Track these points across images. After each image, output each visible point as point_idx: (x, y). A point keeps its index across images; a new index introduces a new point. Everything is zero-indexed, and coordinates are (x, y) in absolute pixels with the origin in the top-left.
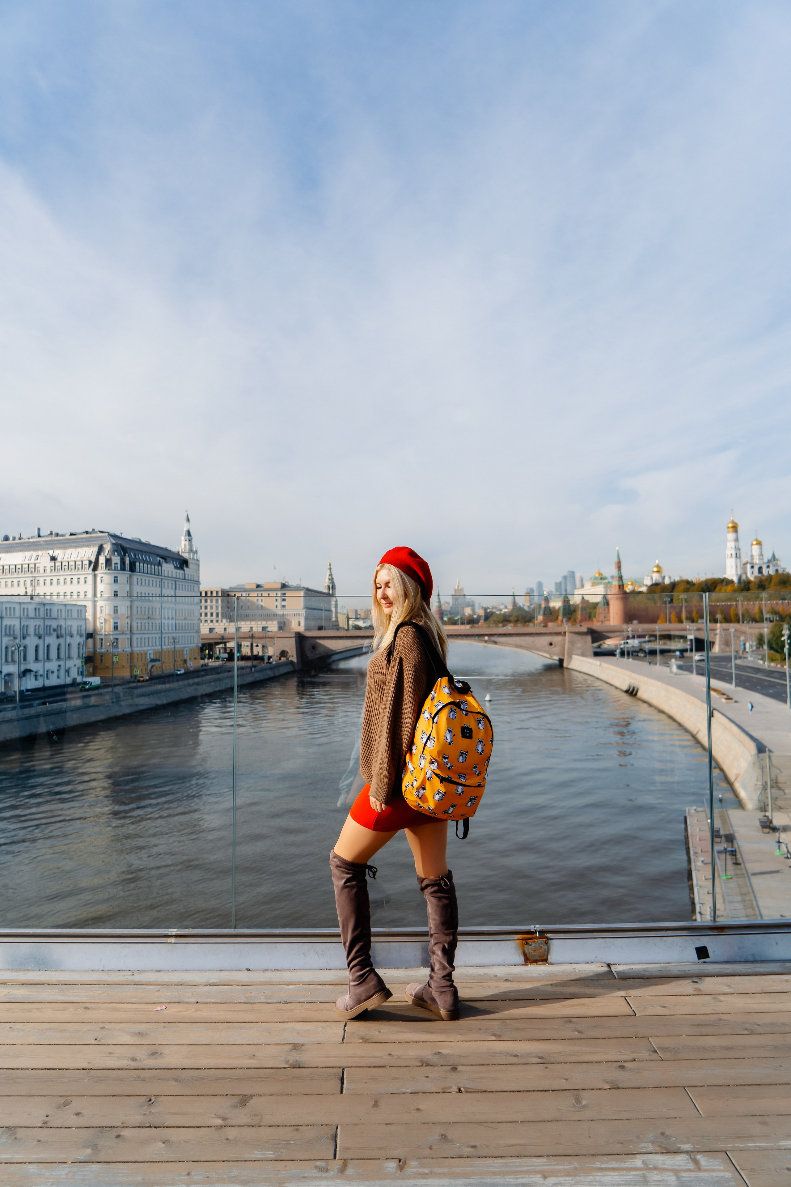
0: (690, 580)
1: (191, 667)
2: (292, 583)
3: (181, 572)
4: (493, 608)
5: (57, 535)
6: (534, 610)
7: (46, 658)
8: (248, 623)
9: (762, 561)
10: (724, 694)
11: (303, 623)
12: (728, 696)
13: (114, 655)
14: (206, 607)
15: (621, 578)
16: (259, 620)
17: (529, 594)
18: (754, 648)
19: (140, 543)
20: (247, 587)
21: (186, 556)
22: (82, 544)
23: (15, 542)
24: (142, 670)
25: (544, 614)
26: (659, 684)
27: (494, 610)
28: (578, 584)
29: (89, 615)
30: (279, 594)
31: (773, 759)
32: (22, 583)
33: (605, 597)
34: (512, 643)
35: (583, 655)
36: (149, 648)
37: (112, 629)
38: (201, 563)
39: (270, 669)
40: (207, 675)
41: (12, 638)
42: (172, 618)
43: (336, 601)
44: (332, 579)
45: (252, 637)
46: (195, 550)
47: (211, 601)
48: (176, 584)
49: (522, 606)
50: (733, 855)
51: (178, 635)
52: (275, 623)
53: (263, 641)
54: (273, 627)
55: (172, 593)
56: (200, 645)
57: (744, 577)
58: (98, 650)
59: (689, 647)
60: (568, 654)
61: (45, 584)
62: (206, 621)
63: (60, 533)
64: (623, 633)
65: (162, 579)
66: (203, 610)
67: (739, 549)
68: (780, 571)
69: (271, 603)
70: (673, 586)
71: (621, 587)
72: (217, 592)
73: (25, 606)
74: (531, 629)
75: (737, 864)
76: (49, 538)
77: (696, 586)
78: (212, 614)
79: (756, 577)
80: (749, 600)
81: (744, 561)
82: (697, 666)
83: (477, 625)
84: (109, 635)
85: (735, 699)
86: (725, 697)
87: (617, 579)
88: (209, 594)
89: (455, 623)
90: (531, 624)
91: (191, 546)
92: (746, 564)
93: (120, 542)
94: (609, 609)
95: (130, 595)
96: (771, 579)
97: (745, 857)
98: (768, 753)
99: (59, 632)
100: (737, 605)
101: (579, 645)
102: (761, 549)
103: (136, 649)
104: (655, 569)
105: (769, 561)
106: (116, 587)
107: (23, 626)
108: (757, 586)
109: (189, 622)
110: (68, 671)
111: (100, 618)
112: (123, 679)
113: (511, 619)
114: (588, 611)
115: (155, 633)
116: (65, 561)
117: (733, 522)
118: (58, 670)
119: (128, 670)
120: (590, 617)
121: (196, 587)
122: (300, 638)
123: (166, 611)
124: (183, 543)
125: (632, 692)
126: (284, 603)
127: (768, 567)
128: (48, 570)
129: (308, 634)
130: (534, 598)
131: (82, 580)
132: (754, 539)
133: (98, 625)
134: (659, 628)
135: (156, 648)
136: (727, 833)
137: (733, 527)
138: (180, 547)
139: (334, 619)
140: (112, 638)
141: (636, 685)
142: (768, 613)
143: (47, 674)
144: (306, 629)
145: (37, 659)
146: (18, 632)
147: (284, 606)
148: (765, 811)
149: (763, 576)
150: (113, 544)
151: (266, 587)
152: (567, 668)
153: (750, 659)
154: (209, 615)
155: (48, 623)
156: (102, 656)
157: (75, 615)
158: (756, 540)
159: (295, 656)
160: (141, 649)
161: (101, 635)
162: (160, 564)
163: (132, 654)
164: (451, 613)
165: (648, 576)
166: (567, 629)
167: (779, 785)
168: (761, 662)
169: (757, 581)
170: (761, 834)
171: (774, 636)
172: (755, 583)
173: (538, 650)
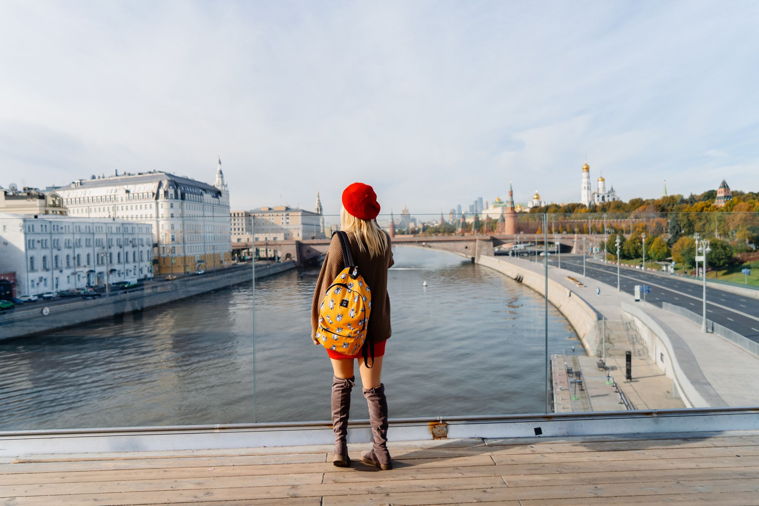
0: (558, 204)
1: (226, 266)
2: (293, 206)
3: (217, 200)
4: (428, 223)
5: (129, 174)
6: (455, 224)
7: (125, 261)
8: (264, 235)
9: (604, 193)
10: (578, 281)
11: (301, 235)
12: (580, 283)
13: (172, 258)
14: (235, 224)
15: (512, 202)
16: (271, 233)
17: (452, 213)
18: (598, 251)
19: (188, 180)
20: (262, 210)
21: (219, 188)
22: (147, 181)
23: (100, 180)
24: (192, 268)
25: (462, 227)
26: (537, 274)
27: (429, 225)
28: (485, 206)
29: (154, 231)
30: (284, 214)
31: (607, 324)
32: (106, 209)
33: (502, 216)
34: (441, 246)
35: (488, 255)
36: (196, 253)
37: (171, 240)
38: (230, 193)
39: (279, 266)
40: (237, 271)
41: (101, 248)
42: (212, 232)
43: (323, 219)
44: (320, 204)
45: (267, 244)
46: (225, 184)
47: (238, 220)
48: (213, 208)
49: (447, 222)
50: (580, 385)
51: (216, 244)
52: (282, 234)
53: (274, 247)
54: (280, 237)
55: (211, 214)
56: (231, 251)
57: (592, 203)
58: (161, 255)
59: (556, 250)
60: (478, 254)
61: (122, 209)
62: (235, 234)
63: (131, 173)
64: (513, 240)
65: (204, 205)
66: (233, 226)
67: (590, 184)
68: (616, 200)
69: (279, 221)
70: (547, 209)
71: (513, 209)
72: (242, 214)
73: (110, 225)
74: (453, 237)
75: (582, 390)
76: (124, 177)
77: (562, 209)
78: (239, 229)
79: (600, 203)
80: (596, 218)
81: (593, 192)
82: (561, 263)
83: (417, 235)
84: (169, 244)
85: (585, 285)
86: (579, 283)
87: (510, 203)
88: (236, 215)
89: (403, 233)
90: (453, 234)
91: (223, 181)
92: (594, 194)
93: (173, 179)
94: (504, 224)
95: (182, 217)
96: (610, 205)
97: (587, 386)
98: (604, 320)
99: (134, 243)
100: (588, 222)
101: (485, 248)
102: (604, 183)
103: (187, 254)
104: (535, 197)
105: (609, 192)
106: (172, 211)
107: (109, 239)
108: (601, 209)
109: (223, 235)
110: (141, 270)
111: (162, 233)
112: (179, 274)
113: (441, 230)
114: (491, 225)
115: (200, 243)
116: (136, 193)
117: (586, 165)
118: (134, 269)
119: (183, 268)
120: (492, 229)
121: (227, 210)
122: (299, 245)
123: (207, 227)
124: (217, 179)
125: (519, 280)
126: (288, 221)
127: (608, 196)
128: (124, 200)
129: (305, 242)
130: (455, 216)
131: (148, 207)
132: (600, 177)
133: (161, 238)
134: (536, 237)
135: (201, 253)
136: (577, 370)
137: (586, 168)
138: (215, 182)
139: (322, 231)
140: (171, 246)
141: (521, 275)
142: (607, 227)
143: (127, 273)
144: (304, 238)
145: (119, 262)
146: (105, 244)
147: (288, 223)
148: (601, 357)
149: (605, 202)
150: (169, 181)
151: (275, 209)
152: (477, 264)
153: (595, 258)
154: (237, 229)
155: (126, 236)
156: (164, 259)
157: (144, 231)
158: (601, 177)
159: (296, 257)
160: (191, 254)
161: (163, 244)
162: (201, 194)
163: (185, 257)
164: (400, 227)
165: (530, 201)
166: (477, 237)
167: (610, 340)
168: (602, 260)
169: (601, 206)
170: (598, 372)
171: (610, 243)
172: (600, 207)
173: (457, 251)
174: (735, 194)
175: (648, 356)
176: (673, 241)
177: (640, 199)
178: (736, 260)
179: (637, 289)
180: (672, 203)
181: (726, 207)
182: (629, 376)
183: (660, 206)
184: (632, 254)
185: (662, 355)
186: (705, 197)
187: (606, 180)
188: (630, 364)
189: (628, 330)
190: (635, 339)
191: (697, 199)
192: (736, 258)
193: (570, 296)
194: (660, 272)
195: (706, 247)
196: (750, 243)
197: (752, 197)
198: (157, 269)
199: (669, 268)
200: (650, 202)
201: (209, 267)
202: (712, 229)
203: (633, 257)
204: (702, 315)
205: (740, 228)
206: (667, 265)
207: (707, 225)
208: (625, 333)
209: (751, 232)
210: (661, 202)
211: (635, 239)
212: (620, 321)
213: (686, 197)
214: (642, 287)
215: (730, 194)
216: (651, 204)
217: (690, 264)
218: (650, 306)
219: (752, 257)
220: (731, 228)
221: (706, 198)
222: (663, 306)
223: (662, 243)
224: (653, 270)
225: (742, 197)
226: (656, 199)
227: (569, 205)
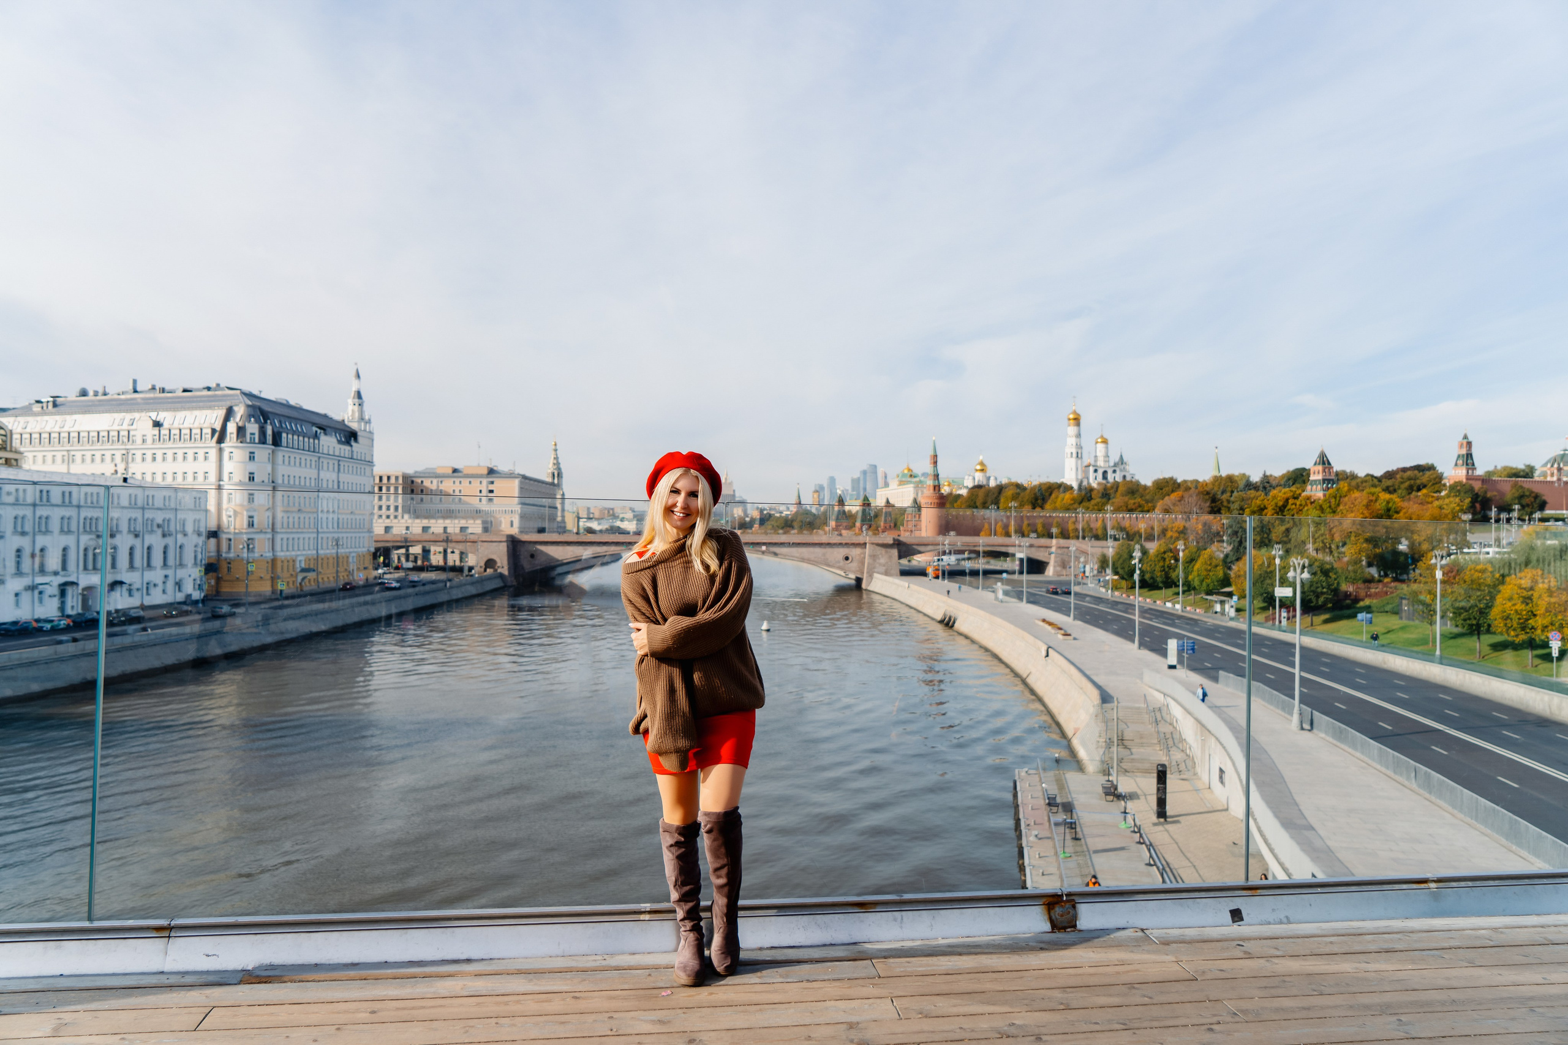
0: (1019, 482)
1: (360, 579)
2: (503, 467)
3: (348, 448)
4: (772, 509)
5: (163, 390)
6: (824, 513)
7: (145, 565)
8: (440, 521)
9: (1107, 465)
10: (1060, 629)
11: (517, 523)
12: (1065, 631)
13: (248, 561)
14: (380, 498)
15: (936, 476)
16: (456, 517)
17: (818, 492)
18: (1095, 572)
19: (288, 406)
20: (439, 471)
21: (354, 426)
22: (201, 404)
23: (98, 398)
24: (288, 582)
25: (838, 519)
26: (982, 613)
27: (772, 512)
28: (881, 482)
29: (212, 506)
30: (485, 481)
31: (1119, 711)
32: (108, 458)
33: (915, 501)
34: (797, 556)
35: (887, 573)
36: (299, 553)
37: (245, 525)
38: (376, 437)
39: (472, 584)
40: (381, 591)
41: (93, 536)
42: (333, 512)
43: (563, 494)
44: (557, 464)
45: (447, 540)
46: (367, 418)
47: (388, 490)
48: (339, 465)
49: (809, 508)
50: (1072, 828)
51: (340, 535)
52: (479, 522)
53: (461, 547)
54: (475, 527)
55: (334, 476)
56: (373, 550)
57: (1085, 483)
58: (224, 555)
59: (1017, 568)
60: (868, 573)
61: (143, 460)
62: (380, 516)
63: (167, 388)
64: (938, 547)
65: (319, 458)
67: (1081, 448)
68: (1128, 478)
69: (472, 495)
70: (1000, 489)
71: (936, 488)
72: (397, 478)
73: (116, 491)
74: (820, 536)
75: (1076, 839)
76: (151, 395)
77: (1028, 491)
78: (388, 508)
79: (1099, 484)
80: (1090, 513)
81: (1086, 464)
82: (1027, 592)
83: (750, 531)
84: (241, 533)
85: (1074, 635)
86: (1062, 632)
87: (932, 477)
88: (385, 480)
90: (820, 532)
91: (361, 412)
92: (1088, 466)
93: (258, 404)
94: (920, 515)
95: (272, 480)
96: (1117, 488)
97: (1086, 831)
98: (1114, 703)
99: (166, 529)
100: (1076, 518)
101: (882, 561)
102: (1107, 448)
103: (280, 554)
104: (979, 467)
105: (1115, 465)
106: (252, 467)
107: (112, 519)
108: (1100, 495)
109: (358, 517)
110: (179, 585)
111: (227, 510)
112: (260, 595)
113: (795, 523)
114: (894, 517)
115: (309, 533)
116: (175, 429)
117: (1075, 412)
118: (164, 583)
119: (269, 583)
120: (895, 525)
121: (368, 469)
122: (514, 544)
123: (324, 502)
124: (350, 407)
125: (948, 623)
126: (491, 495)
127: (1114, 471)
128: (149, 440)
129: (525, 538)
130: (824, 499)
131: (201, 456)
132: (1099, 435)
133: (225, 519)
134: (982, 542)
135: (309, 552)
136: (1065, 800)
137: (1075, 419)
138: (345, 413)
139: (559, 519)
140: (245, 537)
141: (953, 615)
142: (1113, 528)
143: (147, 588)
144: (522, 531)
145: (132, 567)
146: (102, 527)
147: (490, 500)
148: (1109, 775)
149: (1108, 482)
150: (248, 406)
151: (465, 472)
152: (866, 590)
153: (1090, 585)
154: (384, 508)
155: (149, 514)
156: (229, 563)
157: (190, 503)
158: (1101, 437)
159: (506, 568)
160: (288, 553)
161: (229, 533)
162: (316, 436)
163: (274, 561)
165: (969, 475)
166: (868, 540)
167: (1125, 743)
168: (1103, 590)
169: (1101, 488)
170: (1104, 802)
171: (1119, 558)
172: (1098, 491)
173: (829, 565)
174: (1341, 477)
175: (1195, 774)
176: (1234, 558)
177: (1171, 479)
178: (1347, 595)
179: (1172, 645)
180: (1229, 489)
181: (1327, 500)
182: (1162, 813)
183: (1208, 493)
184: (1159, 579)
185: (1221, 771)
186: (1289, 479)
187: (1109, 442)
188: (1165, 788)
189: (1157, 722)
190: (1171, 740)
191: (1274, 483)
192: (1346, 592)
193: (1047, 656)
194: (1210, 614)
195: (1302, 572)
196: (1370, 565)
197: (1371, 483)
198: (213, 582)
199: (1227, 607)
200: (1189, 484)
201: (323, 582)
202: (1303, 538)
203: (1161, 585)
204: (1293, 698)
205: (1353, 538)
206: (1222, 603)
207: (1295, 530)
208: (1151, 728)
209: (1371, 546)
210: (1210, 487)
211: (1165, 553)
212: (1143, 705)
213: (1256, 478)
214: (1181, 642)
215: (1333, 477)
216: (1193, 489)
217: (1264, 601)
218: (1196, 678)
219: (1373, 590)
220: (1337, 538)
221: (1291, 482)
222: (1220, 679)
223: (1214, 560)
224: (1198, 611)
225: (1354, 483)
226: (1201, 480)
227: (1041, 485)
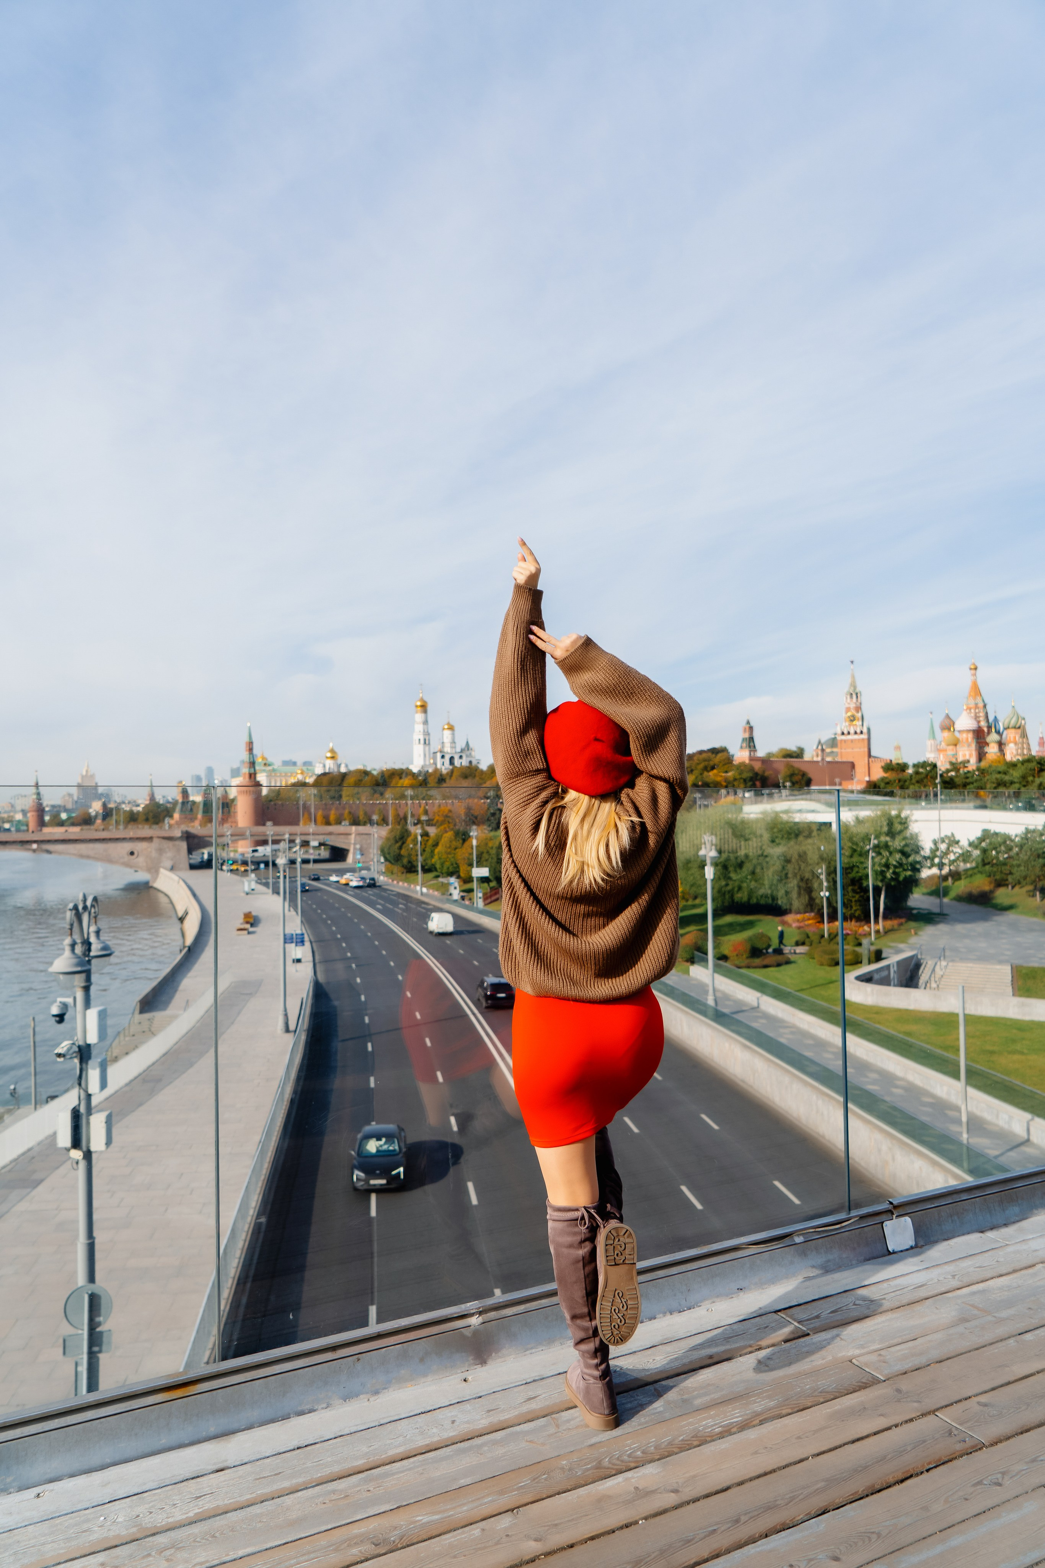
0: (367, 770)
9: (454, 751)
35: (175, 868)
57: (431, 769)
67: (429, 734)
68: (476, 764)
70: (346, 777)
71: (253, 777)
79: (449, 769)
81: (433, 749)
87: (248, 765)
92: (436, 752)
102: (453, 734)
104: (329, 755)
105: (462, 751)
117: (422, 700)
127: (461, 757)
132: (446, 722)
137: (423, 706)
149: (458, 767)
158: (448, 724)
165: (320, 763)
169: (452, 773)
172: (451, 776)
187: (456, 729)
